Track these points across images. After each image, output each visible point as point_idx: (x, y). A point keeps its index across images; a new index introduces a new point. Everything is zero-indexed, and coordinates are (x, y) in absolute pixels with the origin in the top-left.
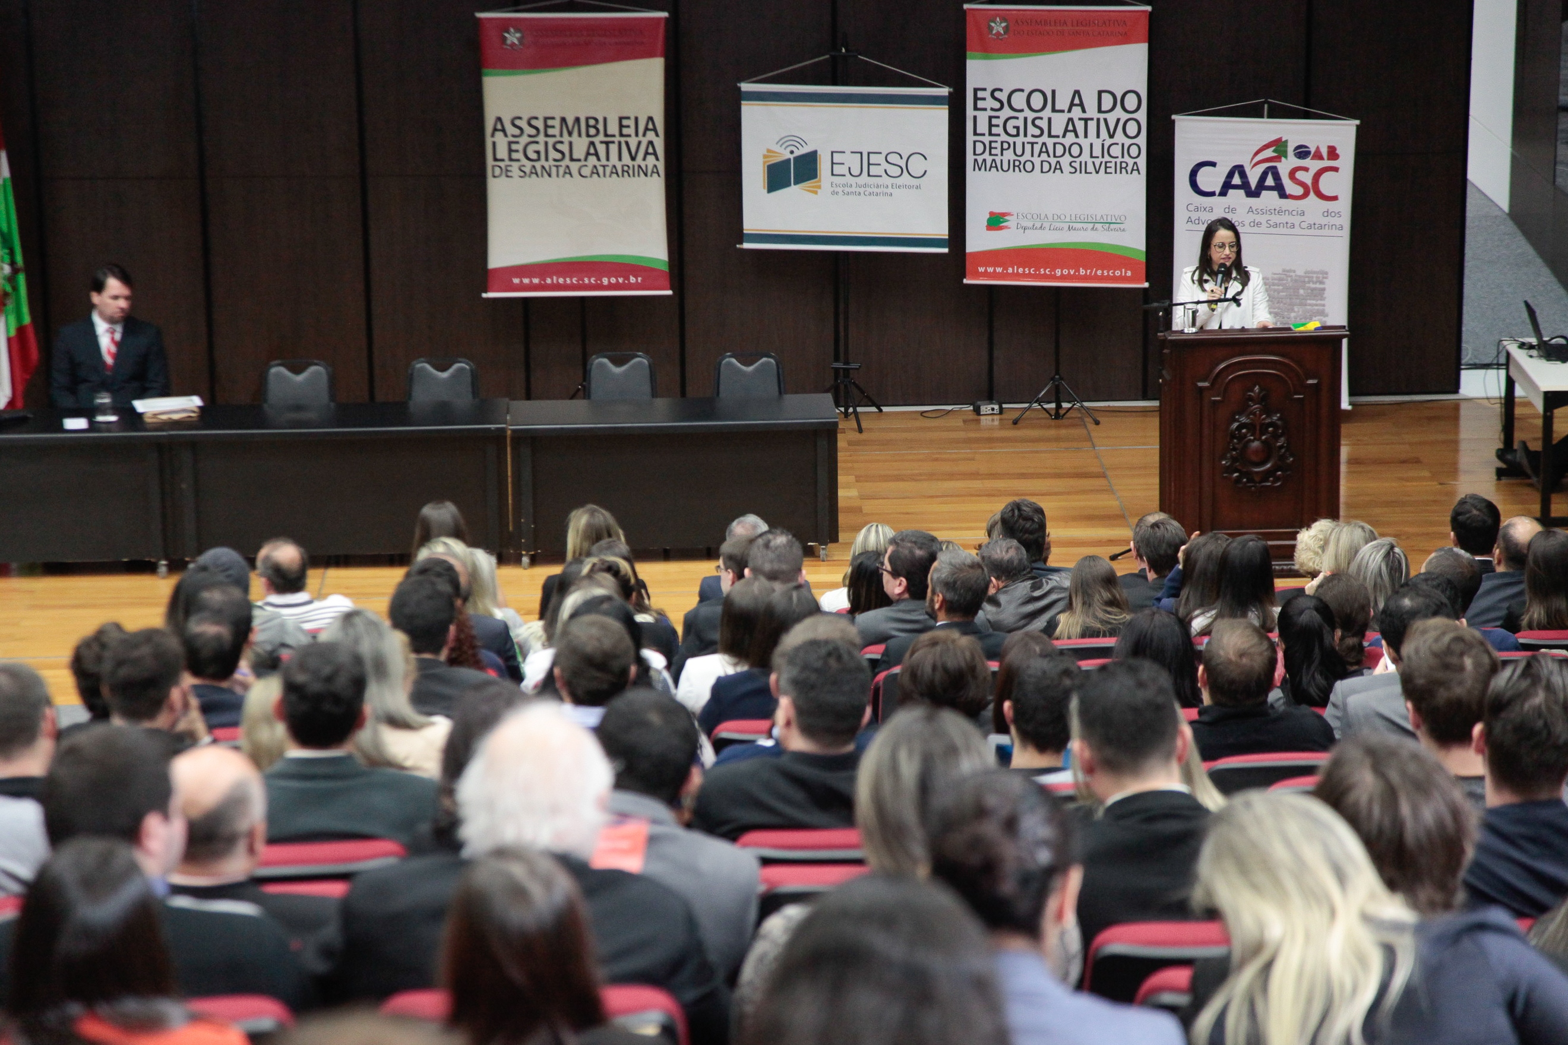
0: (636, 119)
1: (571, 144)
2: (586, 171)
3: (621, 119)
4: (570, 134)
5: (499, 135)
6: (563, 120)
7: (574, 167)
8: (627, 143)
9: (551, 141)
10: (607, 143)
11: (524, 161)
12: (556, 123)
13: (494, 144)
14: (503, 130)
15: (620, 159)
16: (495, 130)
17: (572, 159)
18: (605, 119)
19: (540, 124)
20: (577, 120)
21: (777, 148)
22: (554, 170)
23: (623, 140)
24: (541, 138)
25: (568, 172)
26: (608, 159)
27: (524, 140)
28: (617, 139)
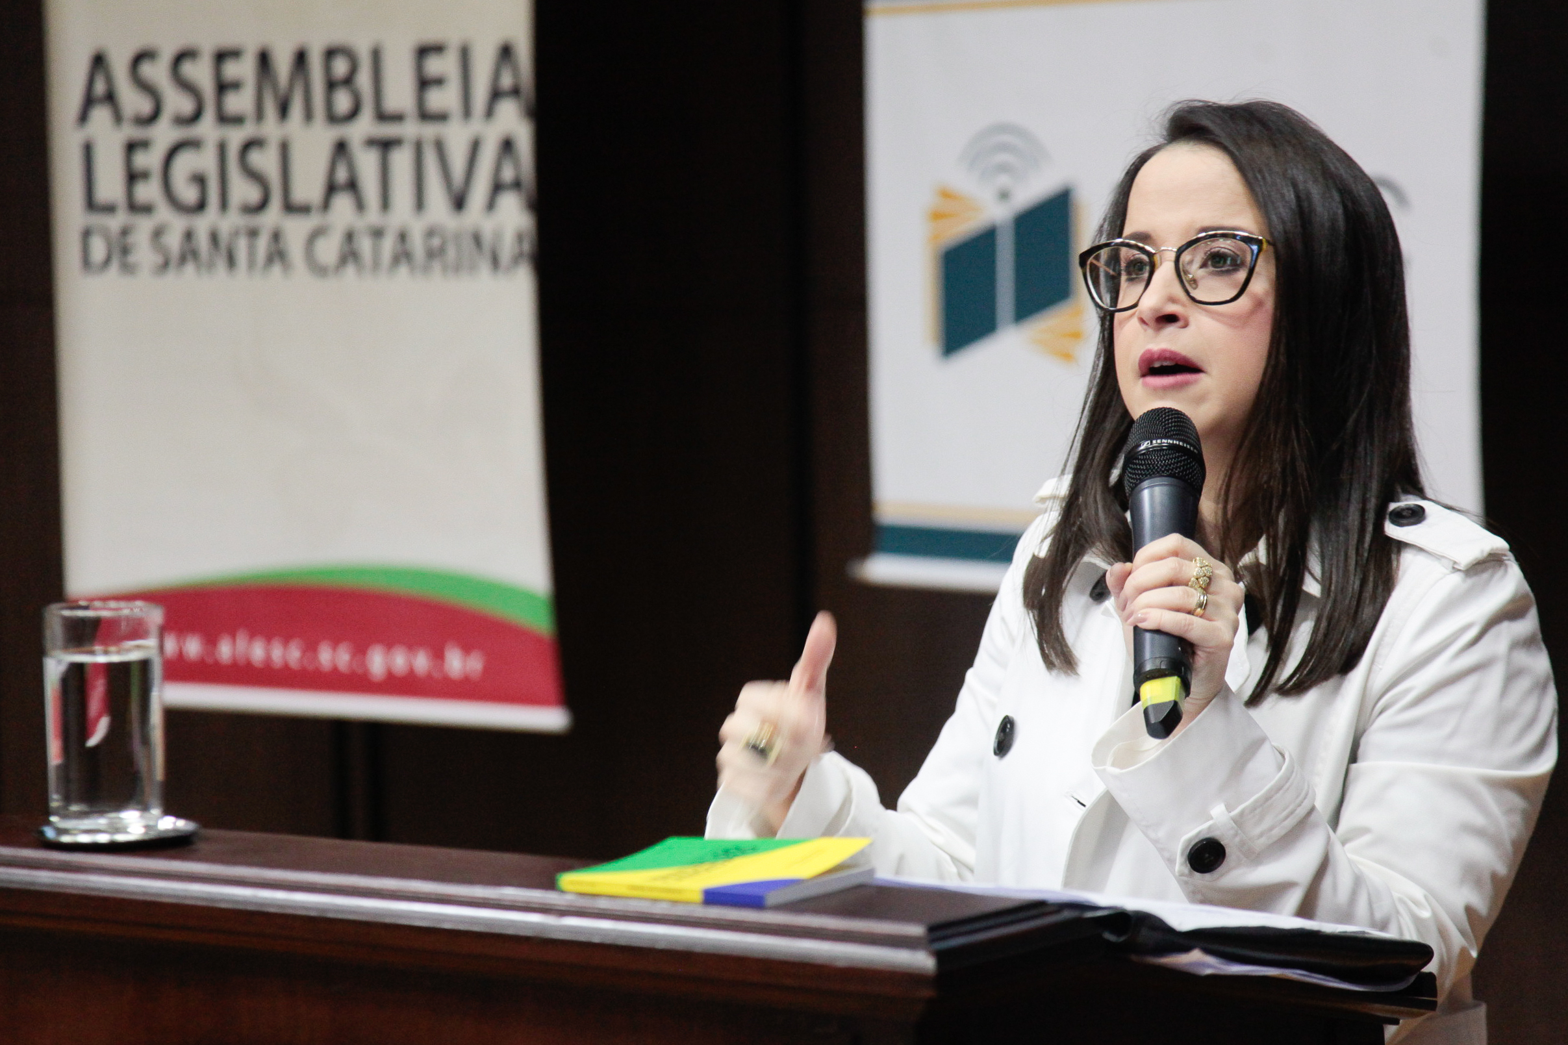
0: (465, 55)
1: (285, 149)
2: (328, 250)
3: (424, 52)
4: (284, 110)
5: (101, 115)
6: (264, 60)
7: (296, 230)
8: (440, 146)
9: (236, 137)
10: (386, 146)
11: (164, 213)
12: (243, 70)
13: (88, 151)
14: (110, 97)
15: (420, 203)
16: (89, 102)
17: (290, 207)
18: (376, 56)
19: (200, 72)
20: (301, 58)
21: (965, 182)
22: (242, 245)
23: (429, 131)
24: (207, 128)
25: (278, 254)
26: (385, 203)
27: (164, 134)
28: (410, 129)
